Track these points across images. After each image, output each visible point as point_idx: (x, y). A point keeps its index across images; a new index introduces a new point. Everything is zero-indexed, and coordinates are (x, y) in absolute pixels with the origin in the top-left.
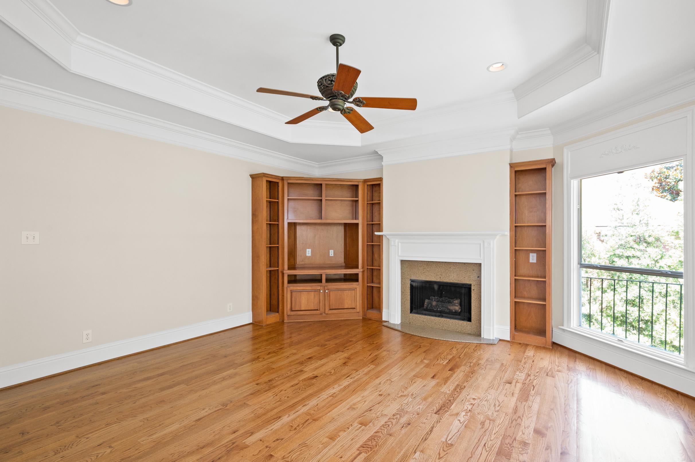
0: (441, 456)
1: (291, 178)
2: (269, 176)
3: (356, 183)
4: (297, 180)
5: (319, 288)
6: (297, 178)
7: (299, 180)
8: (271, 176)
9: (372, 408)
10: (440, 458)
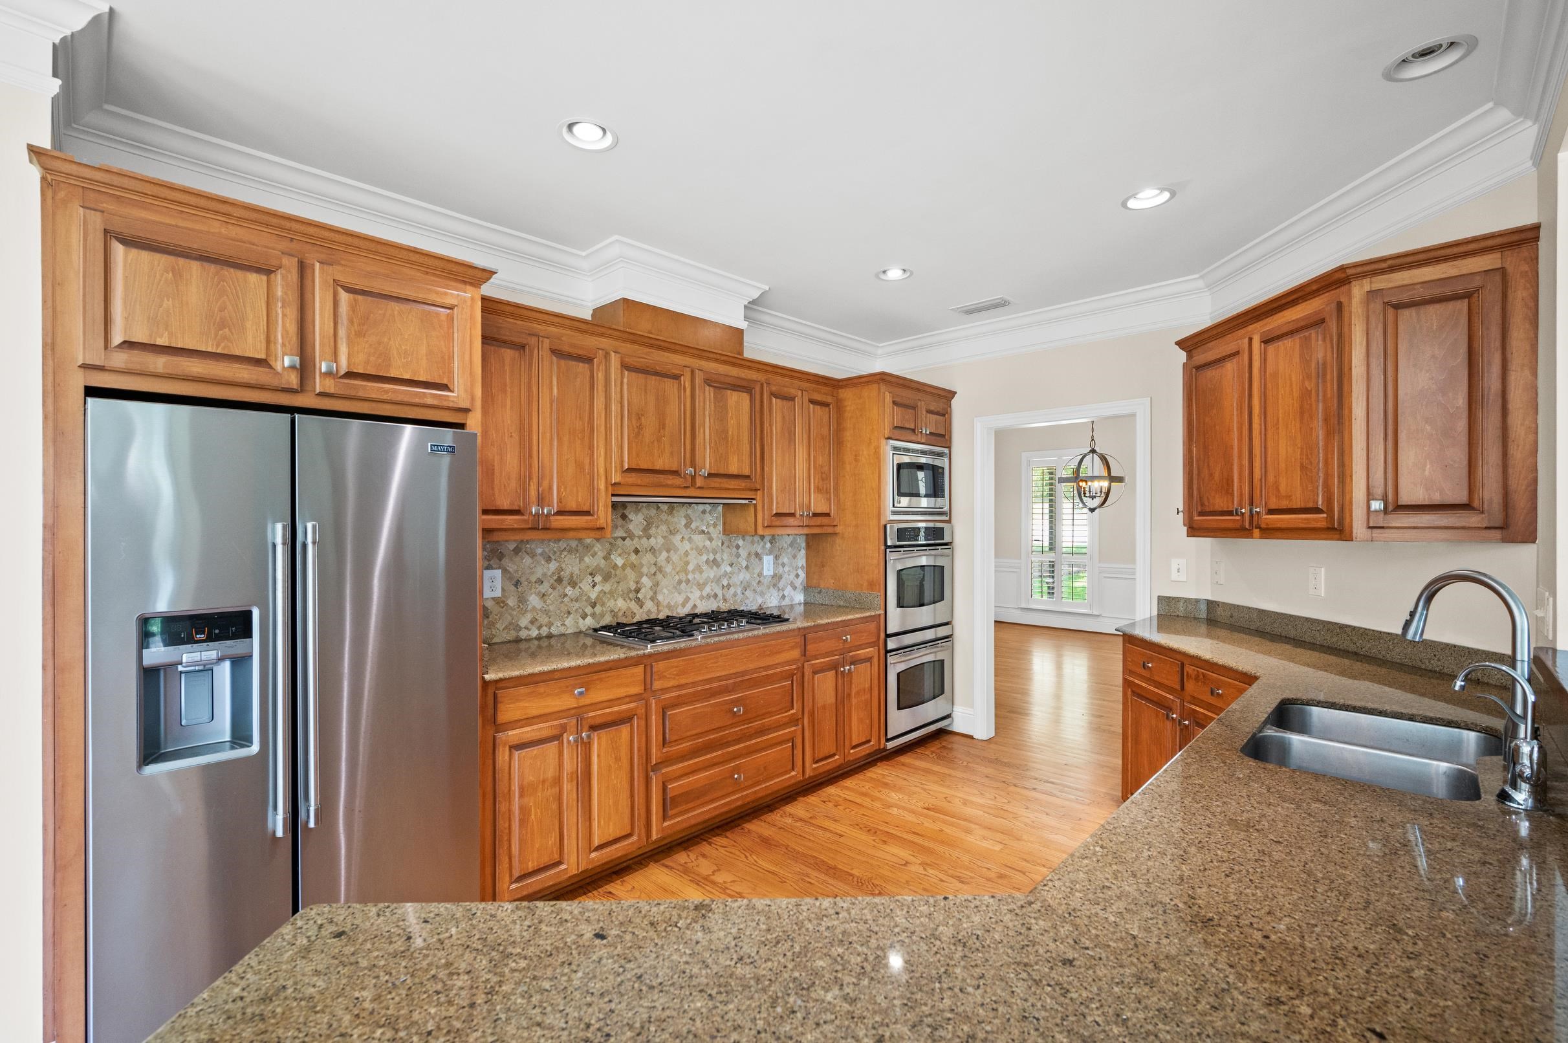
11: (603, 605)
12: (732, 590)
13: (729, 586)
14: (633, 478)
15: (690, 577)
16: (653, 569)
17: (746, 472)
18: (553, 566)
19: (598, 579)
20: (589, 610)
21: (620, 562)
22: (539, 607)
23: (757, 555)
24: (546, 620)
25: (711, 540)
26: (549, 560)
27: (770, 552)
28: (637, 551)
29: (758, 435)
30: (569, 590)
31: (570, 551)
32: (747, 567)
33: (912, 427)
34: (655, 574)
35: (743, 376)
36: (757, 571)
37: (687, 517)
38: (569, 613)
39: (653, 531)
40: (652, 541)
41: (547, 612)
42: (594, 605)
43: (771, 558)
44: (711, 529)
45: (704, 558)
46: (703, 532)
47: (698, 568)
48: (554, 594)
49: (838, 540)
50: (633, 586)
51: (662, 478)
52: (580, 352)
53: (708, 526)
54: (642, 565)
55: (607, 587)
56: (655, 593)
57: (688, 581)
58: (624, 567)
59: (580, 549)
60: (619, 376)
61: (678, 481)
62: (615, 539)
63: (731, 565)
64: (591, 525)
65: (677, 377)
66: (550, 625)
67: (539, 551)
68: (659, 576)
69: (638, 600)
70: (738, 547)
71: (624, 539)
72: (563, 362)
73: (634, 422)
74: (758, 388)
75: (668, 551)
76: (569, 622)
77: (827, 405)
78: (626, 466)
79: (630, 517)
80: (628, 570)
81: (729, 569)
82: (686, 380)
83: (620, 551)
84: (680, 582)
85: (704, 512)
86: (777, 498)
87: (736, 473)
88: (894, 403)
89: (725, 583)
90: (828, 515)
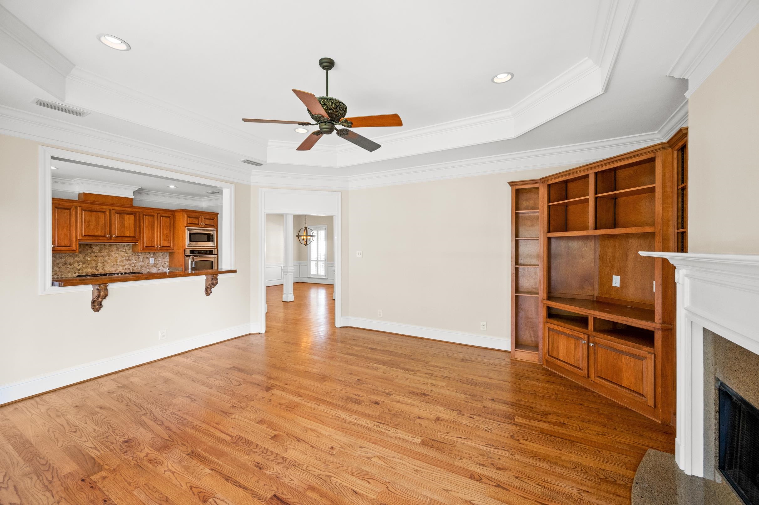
0: (193, 489)
1: (549, 178)
2: (517, 183)
3: (650, 156)
4: (556, 178)
5: (581, 335)
6: (555, 176)
7: (559, 177)
8: (521, 183)
9: (302, 441)
10: (191, 487)
11: (82, 270)
12: (136, 267)
13: (135, 266)
14: (85, 238)
15: (118, 263)
16: (103, 261)
17: (133, 235)
18: (63, 260)
19: (80, 263)
20: (77, 271)
21: (89, 259)
22: (58, 270)
23: (147, 258)
24: (60, 274)
25: (127, 253)
26: (61, 258)
27: (153, 257)
28: (96, 256)
29: (138, 226)
30: (69, 266)
31: (70, 256)
32: (143, 261)
33: (197, 223)
34: (104, 262)
35: (132, 210)
36: (147, 262)
37: (117, 247)
38: (69, 272)
39: (103, 251)
40: (103, 254)
41: (61, 272)
42: (79, 270)
43: (153, 259)
44: (127, 251)
45: (124, 258)
46: (124, 251)
47: (122, 261)
48: (63, 267)
49: (175, 254)
50: (94, 265)
51: (98, 238)
52: (66, 207)
53: (126, 250)
54: (98, 260)
55: (84, 266)
56: (104, 268)
57: (117, 265)
58: (91, 261)
59: (73, 256)
60: (81, 212)
61: (105, 238)
62: (87, 253)
63: (136, 260)
64: (70, 249)
65: (104, 212)
66: (62, 275)
67: (58, 256)
68: (105, 263)
69: (96, 269)
70: (139, 256)
71: (91, 253)
72: (59, 210)
73: (87, 224)
74: (138, 214)
75: (109, 256)
76: (69, 274)
77: (169, 217)
78: (83, 235)
79: (93, 247)
80: (93, 262)
81: (135, 262)
82: (107, 213)
83: (89, 256)
84: (114, 265)
85: (124, 246)
86: (146, 242)
87: (128, 236)
88: (188, 217)
89: (133, 265)
90: (170, 247)
